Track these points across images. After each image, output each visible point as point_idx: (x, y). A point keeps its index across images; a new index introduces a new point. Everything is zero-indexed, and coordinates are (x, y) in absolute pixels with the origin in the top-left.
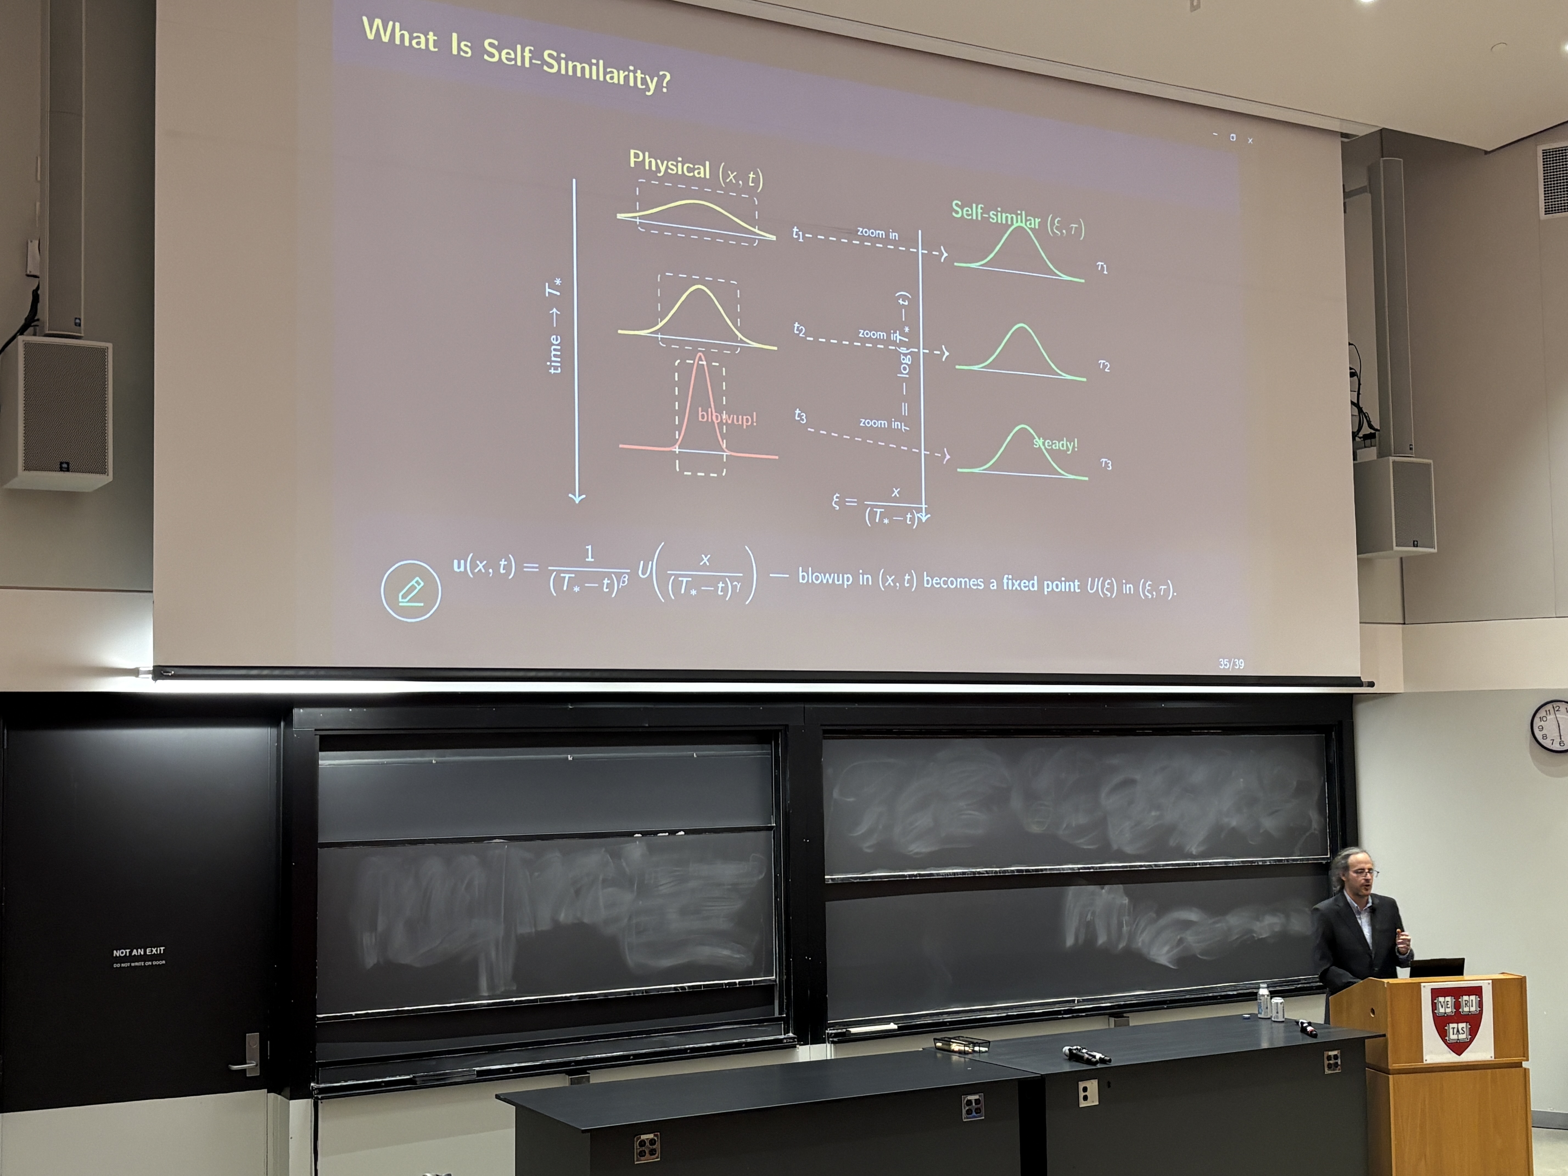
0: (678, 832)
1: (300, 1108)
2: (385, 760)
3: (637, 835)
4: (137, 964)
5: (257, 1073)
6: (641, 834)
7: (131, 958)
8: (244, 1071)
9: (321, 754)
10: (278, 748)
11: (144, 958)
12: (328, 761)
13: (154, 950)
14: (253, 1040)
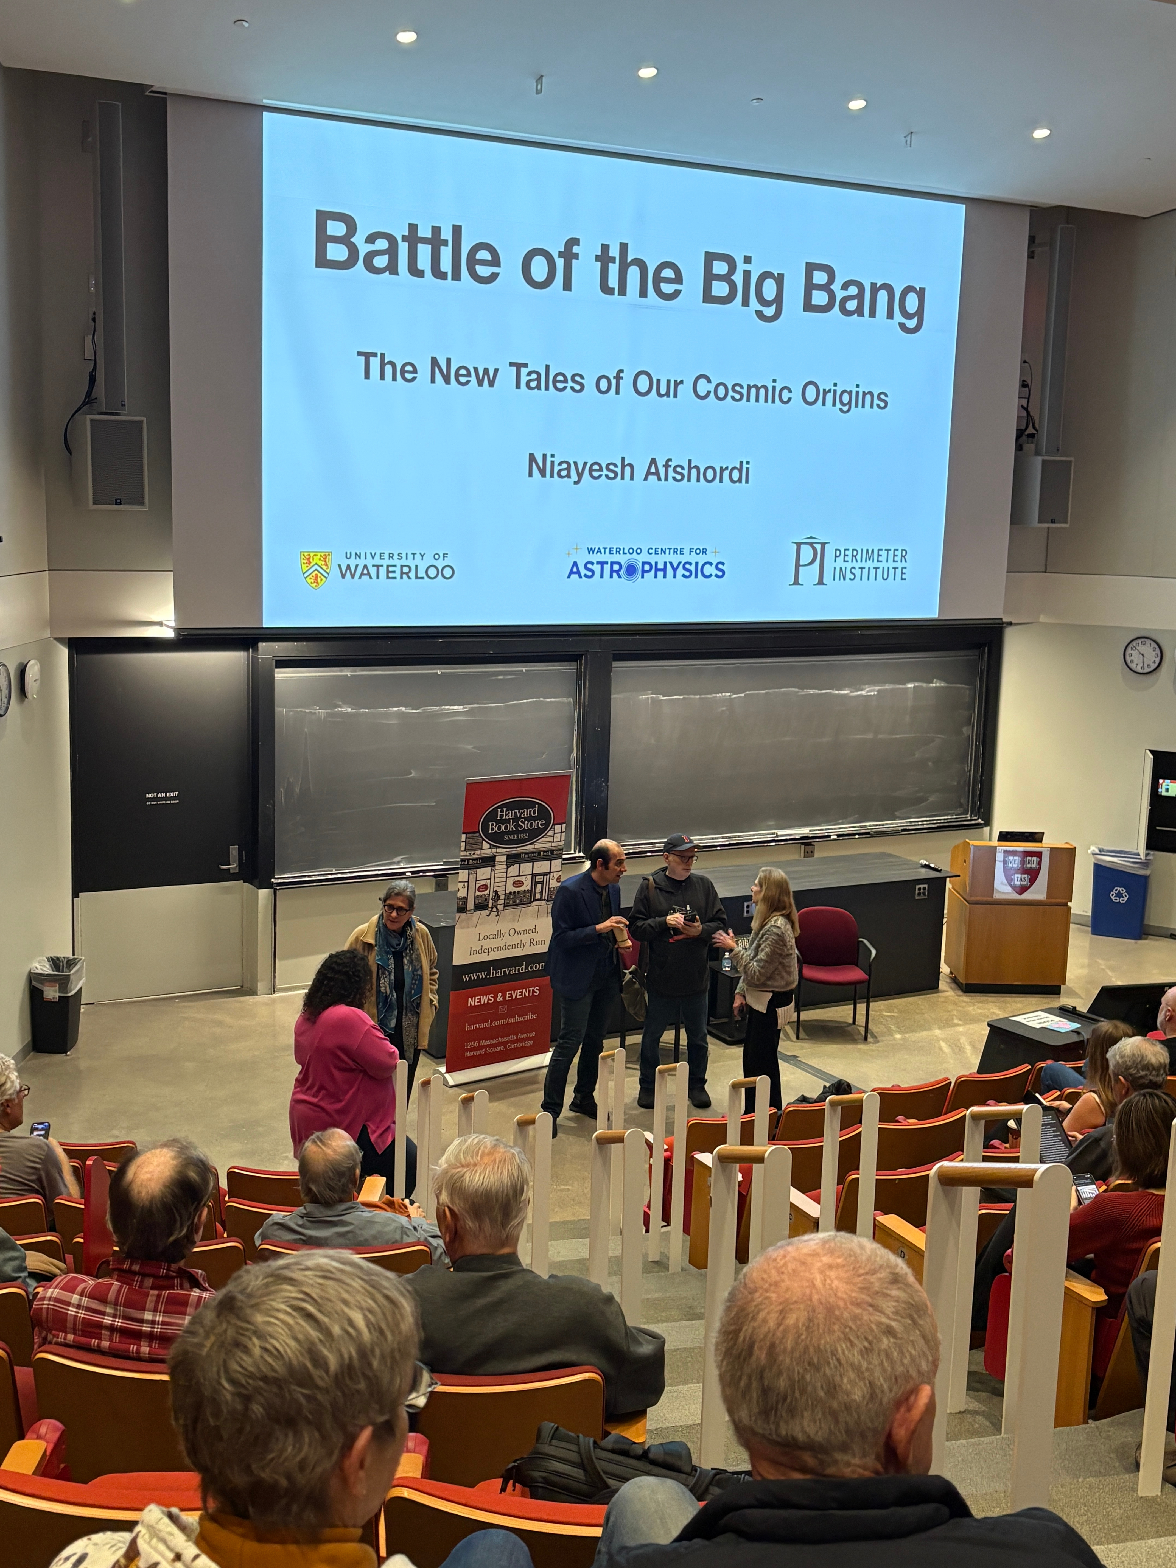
1: (264, 894)
4: (161, 802)
5: (237, 871)
7: (157, 799)
8: (229, 869)
9: (277, 670)
10: (248, 666)
11: (166, 798)
12: (281, 674)
13: (172, 795)
14: (234, 850)
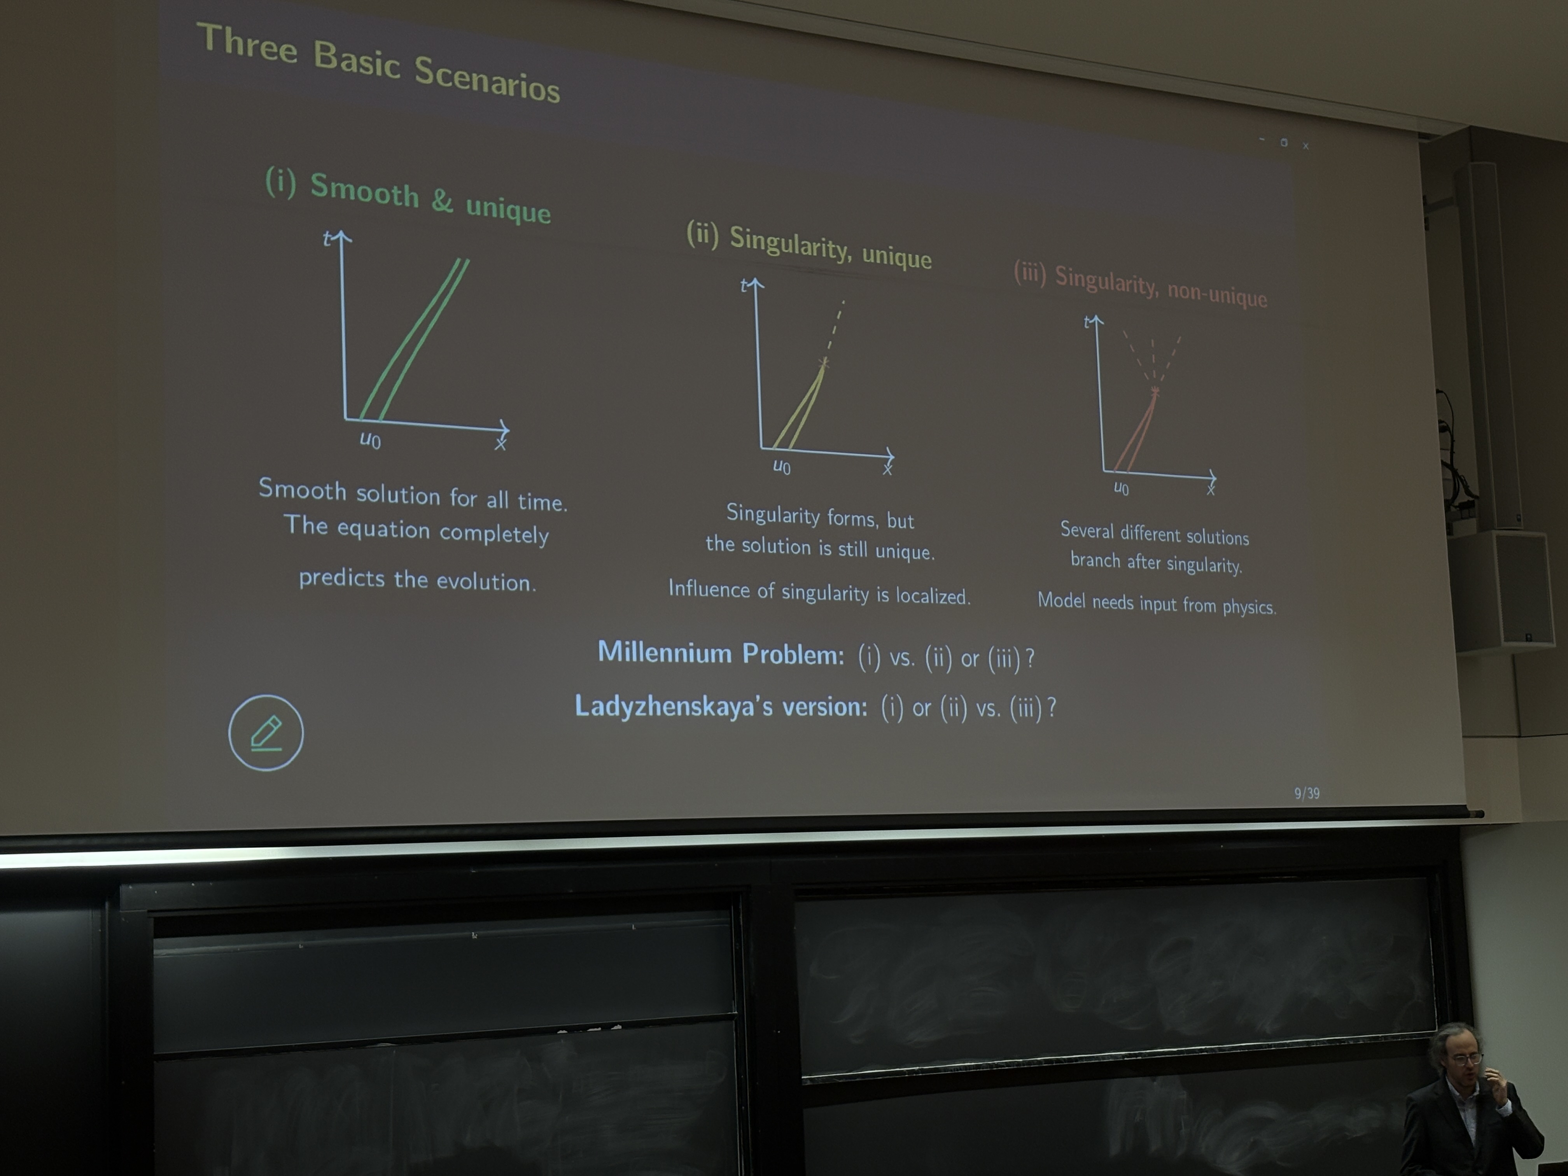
0: (613, 1027)
2: (239, 947)
3: (561, 1032)
6: (566, 1030)
9: (157, 941)
10: (103, 934)
12: (166, 950)
